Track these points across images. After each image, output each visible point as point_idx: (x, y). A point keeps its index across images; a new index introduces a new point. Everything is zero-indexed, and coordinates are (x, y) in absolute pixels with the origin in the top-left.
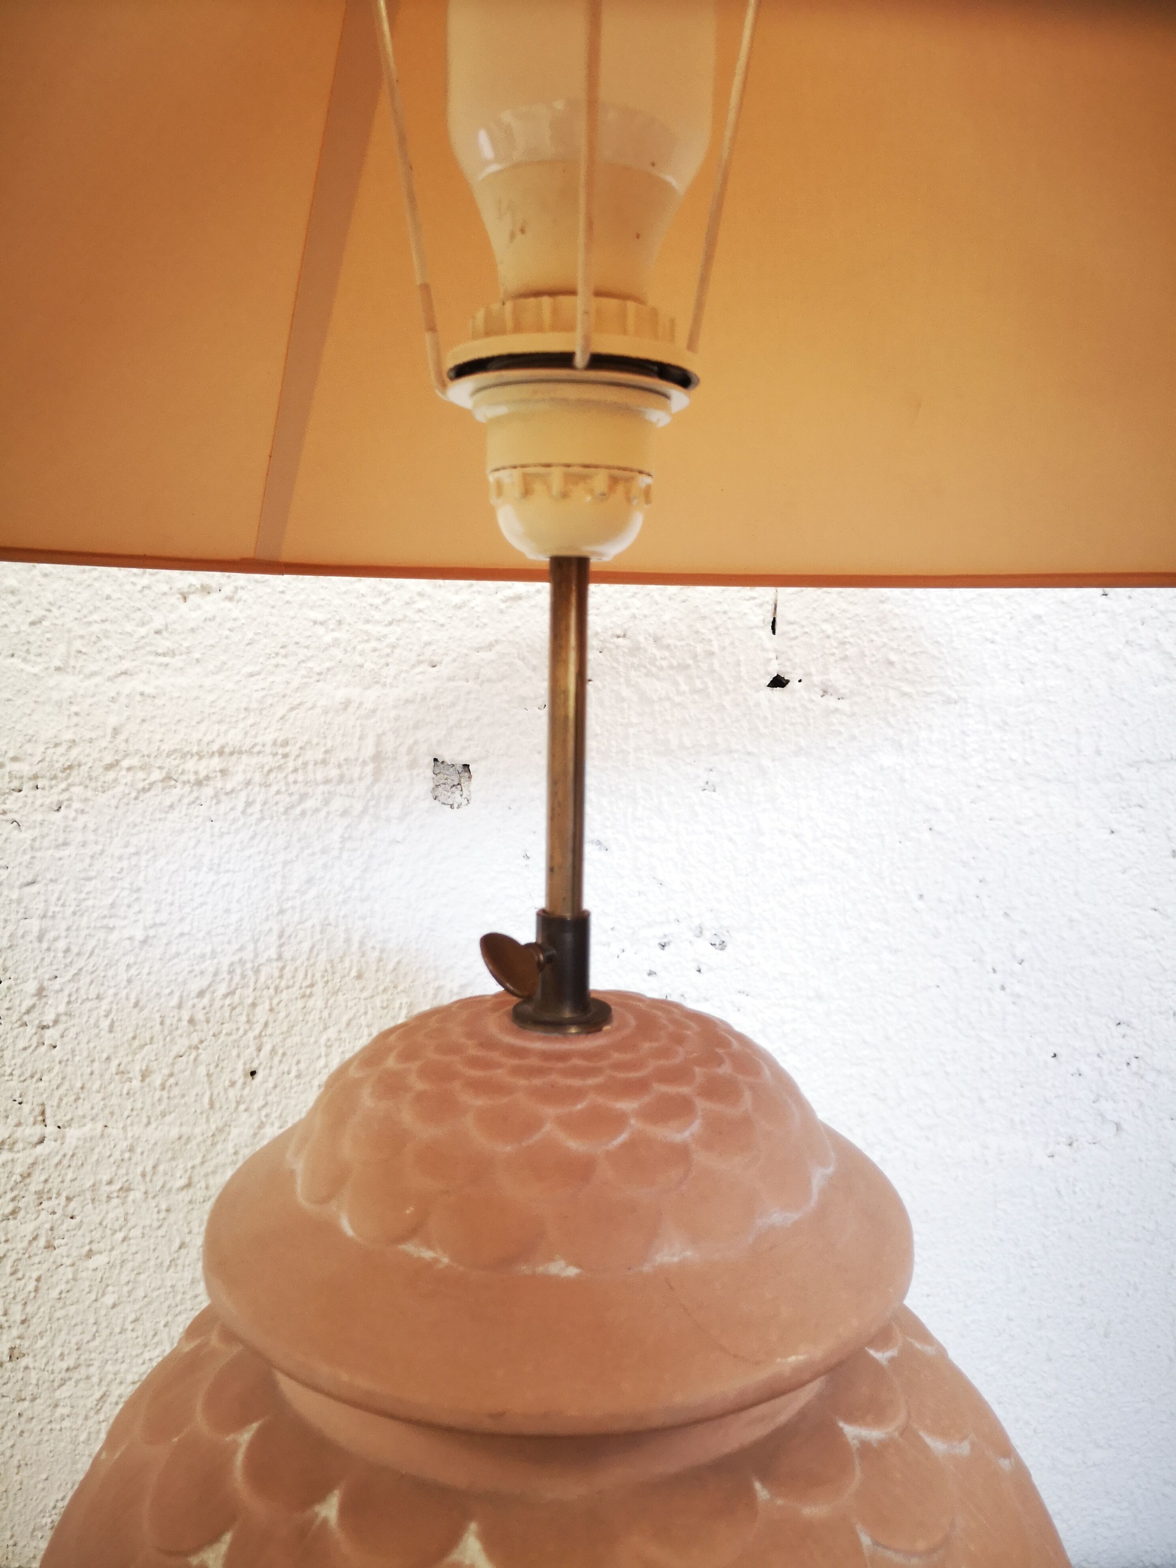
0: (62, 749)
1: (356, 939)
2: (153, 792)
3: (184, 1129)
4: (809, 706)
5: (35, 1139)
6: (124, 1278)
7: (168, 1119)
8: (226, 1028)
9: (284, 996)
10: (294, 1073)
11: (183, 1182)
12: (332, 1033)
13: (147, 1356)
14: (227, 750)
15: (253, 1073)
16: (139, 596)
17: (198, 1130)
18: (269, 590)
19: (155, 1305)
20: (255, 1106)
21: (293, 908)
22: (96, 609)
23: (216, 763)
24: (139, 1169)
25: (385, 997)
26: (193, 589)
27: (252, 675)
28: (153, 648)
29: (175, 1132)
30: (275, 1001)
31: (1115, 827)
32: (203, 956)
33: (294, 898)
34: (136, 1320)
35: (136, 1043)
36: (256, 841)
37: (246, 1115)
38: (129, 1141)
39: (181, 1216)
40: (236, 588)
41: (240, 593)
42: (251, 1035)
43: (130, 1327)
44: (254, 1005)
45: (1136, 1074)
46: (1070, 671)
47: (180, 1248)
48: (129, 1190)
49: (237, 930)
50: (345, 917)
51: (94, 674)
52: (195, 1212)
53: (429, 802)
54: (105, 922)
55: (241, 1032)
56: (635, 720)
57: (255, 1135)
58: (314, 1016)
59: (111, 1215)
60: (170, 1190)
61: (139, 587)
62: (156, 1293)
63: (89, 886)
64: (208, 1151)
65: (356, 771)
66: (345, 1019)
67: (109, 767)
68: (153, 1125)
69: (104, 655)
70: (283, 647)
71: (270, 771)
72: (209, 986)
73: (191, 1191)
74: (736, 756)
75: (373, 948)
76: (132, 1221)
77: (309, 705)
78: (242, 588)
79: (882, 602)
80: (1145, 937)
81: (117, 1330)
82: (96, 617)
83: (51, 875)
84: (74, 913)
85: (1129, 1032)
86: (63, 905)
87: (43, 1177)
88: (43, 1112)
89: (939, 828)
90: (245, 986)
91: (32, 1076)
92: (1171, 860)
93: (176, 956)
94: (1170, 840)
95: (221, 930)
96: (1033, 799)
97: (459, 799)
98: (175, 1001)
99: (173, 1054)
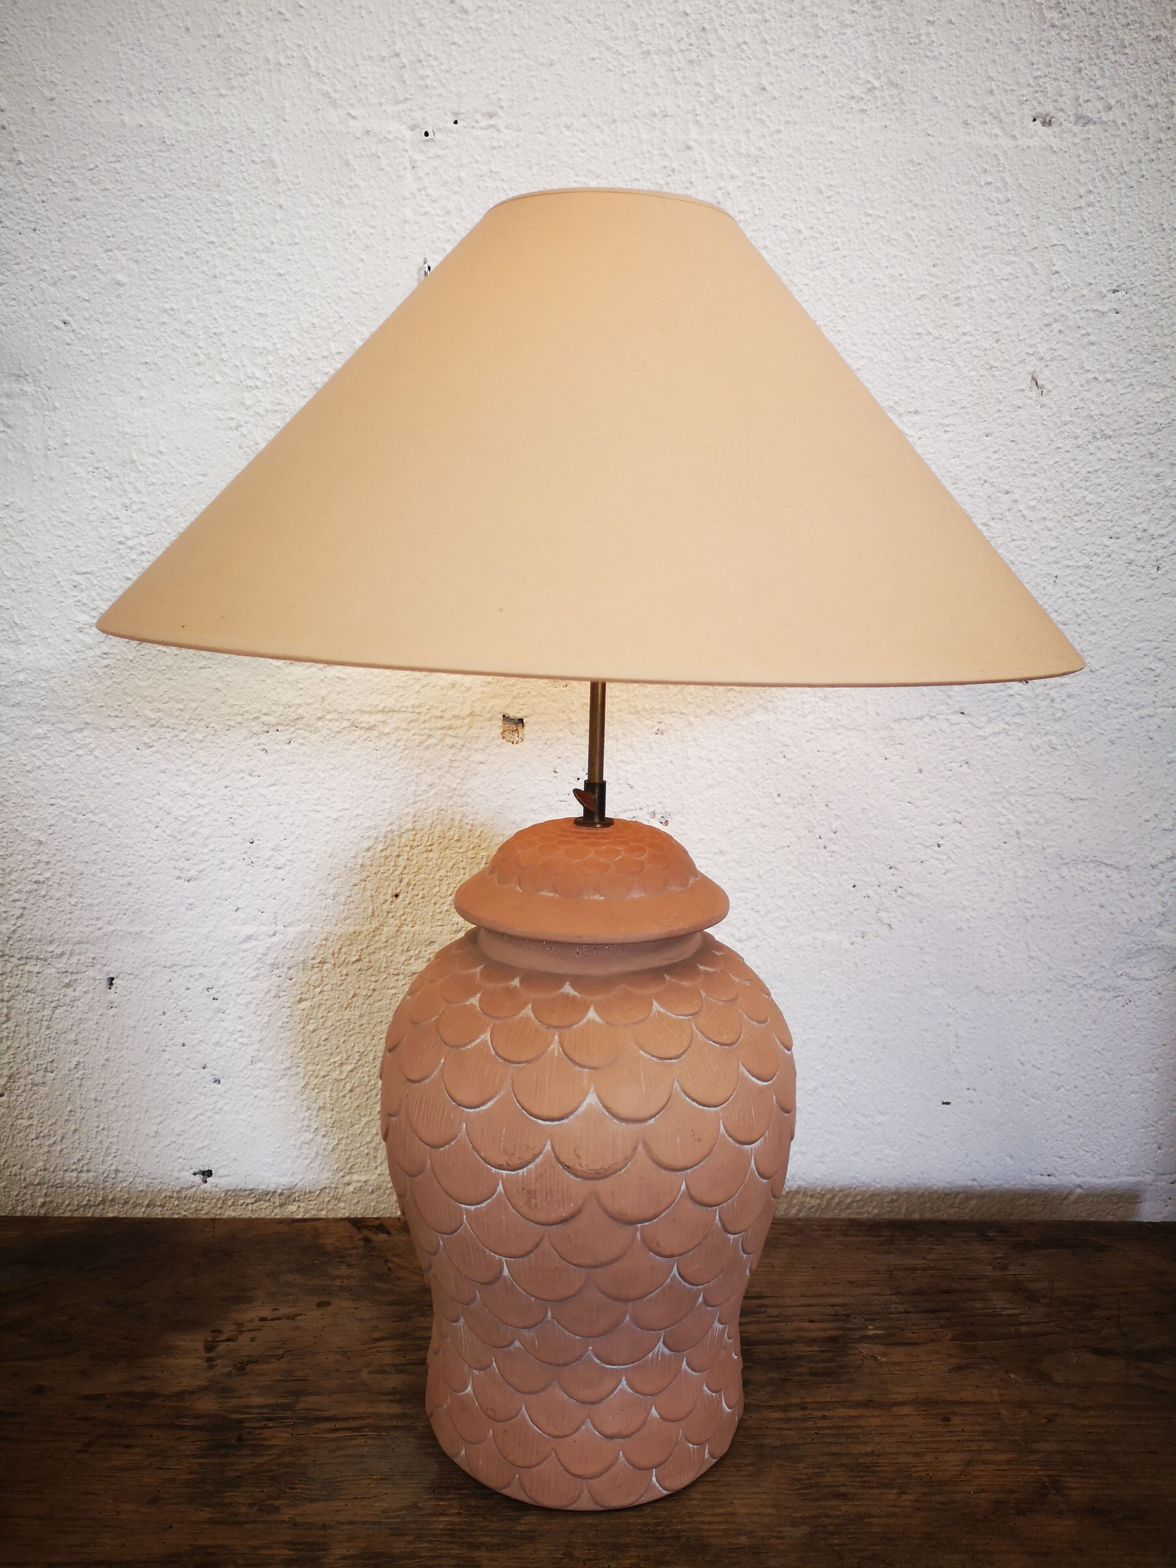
0: (293, 709)
1: (458, 818)
2: (344, 733)
3: (357, 928)
5: (271, 933)
6: (320, 1015)
7: (348, 922)
8: (382, 869)
9: (416, 851)
10: (420, 896)
11: (357, 957)
12: (442, 872)
13: (332, 1060)
14: (387, 710)
15: (397, 896)
17: (365, 928)
19: (338, 1030)
20: (398, 914)
21: (422, 800)
23: (380, 717)
24: (331, 951)
25: (474, 852)
29: (352, 929)
30: (410, 854)
31: (887, 756)
32: (369, 828)
33: (422, 795)
34: (326, 1040)
35: (330, 878)
36: (401, 762)
37: (392, 920)
38: (325, 935)
39: (354, 978)
42: (396, 873)
43: (323, 1043)
44: (398, 856)
45: (900, 896)
47: (353, 996)
48: (324, 963)
49: (389, 813)
50: (451, 806)
52: (362, 976)
53: (500, 741)
54: (315, 807)
55: (391, 871)
56: (618, 694)
57: (398, 931)
58: (432, 863)
59: (313, 978)
60: (348, 963)
62: (338, 1024)
63: (306, 787)
64: (370, 940)
65: (459, 722)
66: (450, 864)
67: (319, 719)
68: (340, 925)
71: (410, 722)
72: (373, 845)
73: (360, 963)
74: (675, 714)
75: (467, 824)
76: (326, 981)
77: (433, 684)
80: (904, 818)
81: (316, 1045)
83: (284, 781)
84: (297, 803)
85: (896, 872)
86: (291, 798)
87: (275, 956)
88: (275, 918)
89: (789, 756)
90: (393, 845)
91: (270, 896)
92: (919, 775)
93: (354, 827)
94: (918, 763)
95: (381, 813)
96: (842, 740)
97: (517, 739)
98: (353, 854)
99: (351, 884)
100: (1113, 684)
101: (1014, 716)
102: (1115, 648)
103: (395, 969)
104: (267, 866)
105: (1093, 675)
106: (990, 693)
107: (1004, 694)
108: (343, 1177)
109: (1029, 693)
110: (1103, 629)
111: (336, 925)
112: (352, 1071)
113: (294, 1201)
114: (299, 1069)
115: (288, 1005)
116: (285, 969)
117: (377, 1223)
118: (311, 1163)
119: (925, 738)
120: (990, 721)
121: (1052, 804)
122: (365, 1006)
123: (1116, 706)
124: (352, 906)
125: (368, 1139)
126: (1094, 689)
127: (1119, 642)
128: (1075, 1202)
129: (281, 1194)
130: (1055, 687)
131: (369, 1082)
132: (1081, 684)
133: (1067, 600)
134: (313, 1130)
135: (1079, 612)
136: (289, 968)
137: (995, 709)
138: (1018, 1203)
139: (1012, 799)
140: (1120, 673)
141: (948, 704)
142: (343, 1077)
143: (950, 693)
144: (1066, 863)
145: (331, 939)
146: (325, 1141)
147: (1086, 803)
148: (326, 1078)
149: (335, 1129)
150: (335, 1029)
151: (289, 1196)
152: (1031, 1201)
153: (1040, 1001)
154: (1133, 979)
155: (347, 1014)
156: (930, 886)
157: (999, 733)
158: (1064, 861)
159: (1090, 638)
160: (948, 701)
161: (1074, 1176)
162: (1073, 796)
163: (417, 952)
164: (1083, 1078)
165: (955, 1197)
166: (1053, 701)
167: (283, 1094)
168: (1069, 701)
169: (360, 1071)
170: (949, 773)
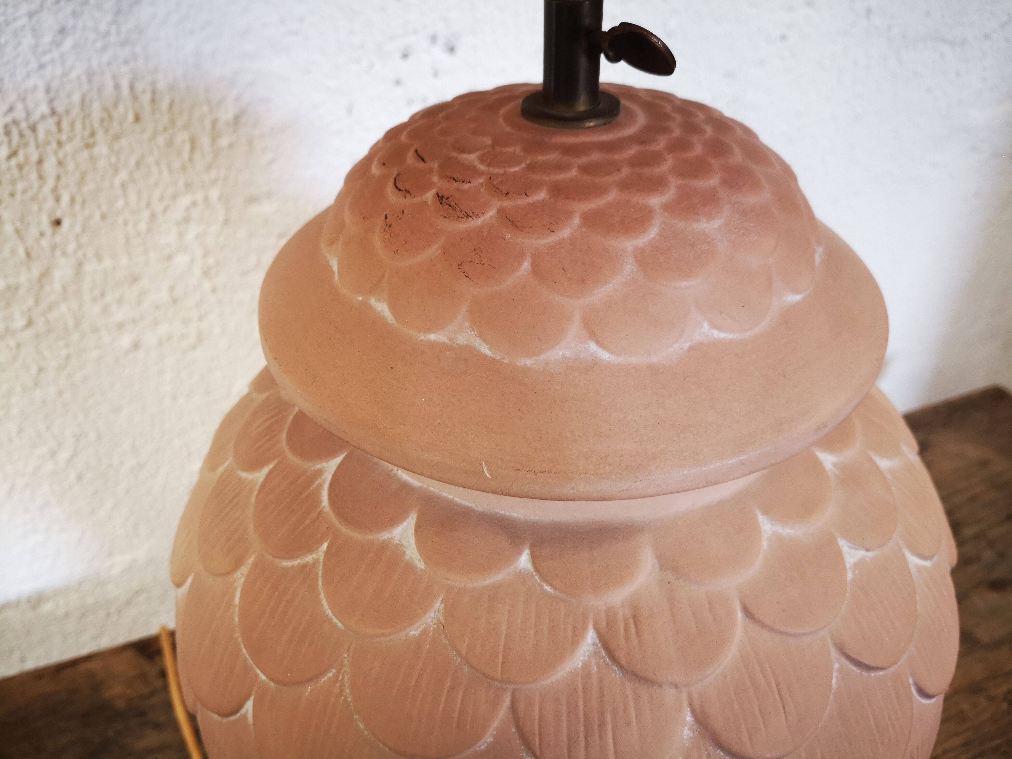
1: (125, 84)
3: (10, 280)
8: (20, 186)
9: (68, 148)
10: (98, 217)
12: (123, 175)
15: (58, 222)
17: (23, 279)
20: (70, 249)
21: (52, 61)
30: (61, 155)
33: (50, 51)
37: (63, 259)
39: (31, 349)
42: (46, 189)
44: (40, 162)
50: (109, 64)
55: (36, 188)
57: (77, 272)
58: (102, 163)
66: (132, 161)
75: (144, 91)
122: (62, 380)
142: (61, 468)
148: (39, 474)
149: (72, 522)
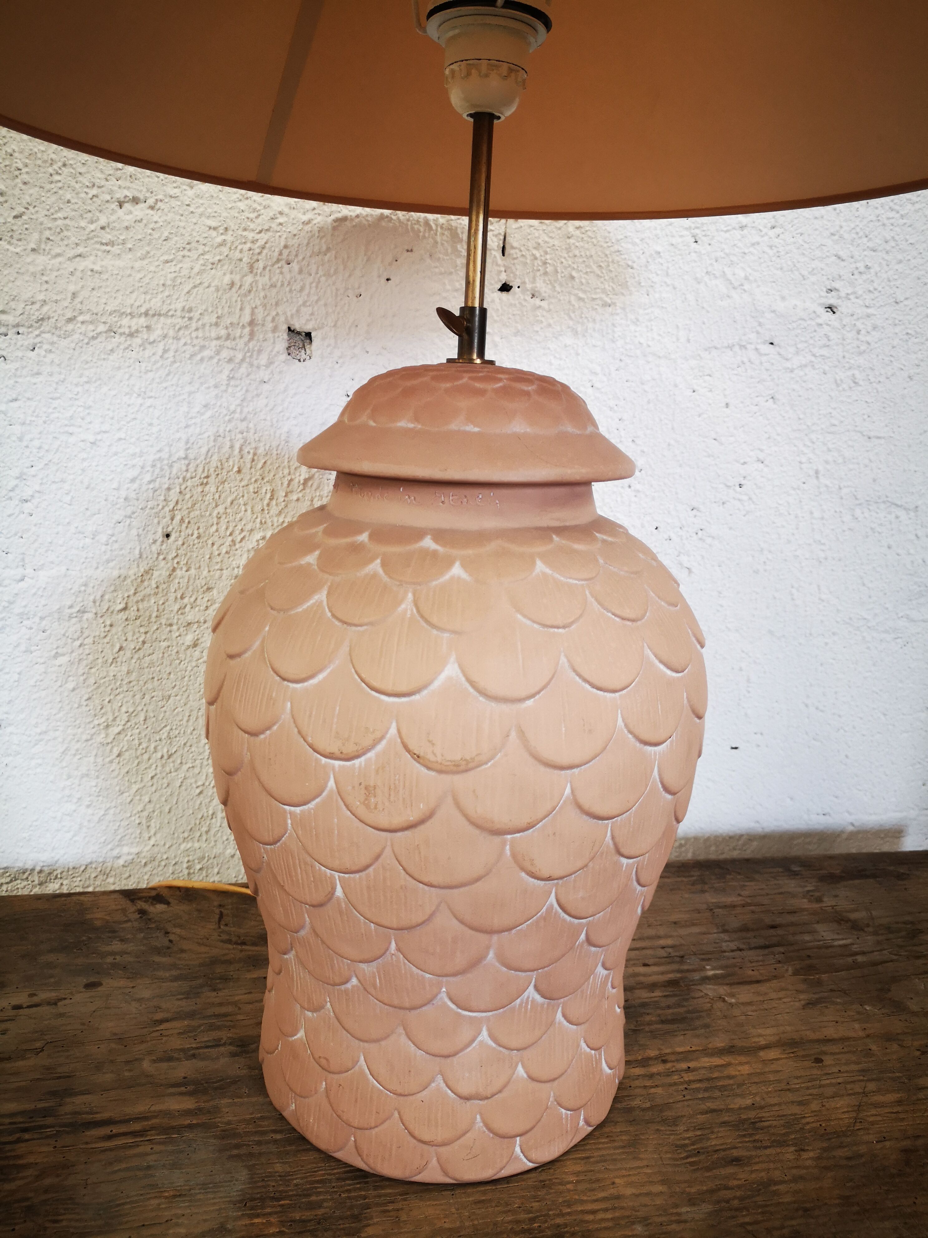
0: (37, 306)
1: (237, 446)
2: (99, 340)
3: (122, 571)
4: (524, 303)
5: (18, 578)
7: (111, 564)
8: (150, 504)
9: (189, 483)
10: (195, 535)
11: (122, 606)
12: (221, 509)
13: (96, 722)
14: (151, 312)
15: (168, 536)
16: (90, 202)
17: (132, 572)
18: (179, 203)
19: (102, 688)
20: (170, 557)
21: (195, 424)
22: (60, 209)
23: (143, 321)
24: (91, 598)
25: (256, 486)
26: (127, 199)
27: (167, 262)
28: (99, 240)
29: (116, 573)
30: (183, 487)
31: (696, 388)
32: (134, 455)
33: (195, 417)
35: (88, 513)
36: (170, 377)
37: (163, 563)
38: (84, 580)
39: (120, 629)
40: (157, 200)
41: (159, 204)
42: (167, 509)
43: (85, 703)
44: (169, 489)
45: (701, 539)
46: (675, 288)
47: (119, 650)
48: (84, 612)
49: (157, 438)
50: (230, 431)
51: (58, 255)
52: (129, 627)
53: (284, 356)
55: (160, 507)
57: (170, 575)
58: (209, 498)
59: (70, 629)
60: (112, 612)
61: (90, 196)
62: (102, 681)
63: (56, 403)
64: (138, 586)
65: (238, 332)
66: (229, 500)
67: (70, 320)
68: (101, 568)
69: (65, 242)
70: (188, 244)
71: (180, 329)
72: (139, 475)
73: (127, 612)
75: (249, 452)
76: (86, 633)
77: (206, 284)
78: (161, 201)
79: (569, 238)
80: (709, 456)
81: (76, 705)
82: (60, 215)
83: (28, 395)
84: (45, 422)
85: (698, 514)
86: (37, 416)
87: (24, 604)
88: (23, 560)
89: (597, 385)
90: (163, 476)
91: (16, 534)
92: (725, 409)
93: (116, 454)
94: (725, 396)
95: (146, 437)
96: (651, 369)
97: (303, 356)
98: (115, 485)
99: (114, 521)
100: (915, 317)
101: (821, 348)
102: (919, 279)
103: (168, 619)
104: (11, 499)
105: (897, 307)
106: (800, 322)
107: (813, 323)
108: (112, 850)
109: (836, 324)
110: (909, 257)
111: (97, 568)
112: (119, 733)
113: (56, 878)
114: (57, 733)
115: (42, 661)
116: (37, 619)
117: (153, 893)
118: (74, 836)
119: (733, 369)
120: (797, 353)
121: (850, 443)
122: (134, 661)
123: (917, 340)
124: (116, 546)
125: (140, 808)
126: (897, 322)
127: (923, 272)
128: (846, 839)
129: (41, 872)
130: (861, 318)
131: (139, 745)
132: (886, 316)
133: (878, 224)
134: (75, 800)
135: (888, 238)
136: (42, 618)
137: (803, 339)
138: (795, 842)
139: (813, 436)
140: (922, 305)
141: (758, 333)
142: (109, 740)
143: (761, 320)
144: (860, 504)
145: (92, 585)
146: (90, 811)
147: (882, 441)
148: (90, 742)
149: (101, 798)
150: (98, 687)
151: (50, 874)
152: (808, 840)
153: (826, 644)
154: (913, 621)
155: (113, 670)
156: (730, 528)
157: (806, 366)
158: (858, 502)
159: (897, 267)
160: (759, 328)
161: (846, 814)
162: (872, 434)
163: (192, 599)
164: (861, 718)
165: (738, 840)
166: (859, 332)
167: (40, 761)
168: (874, 333)
169: (129, 734)
170: (755, 409)
